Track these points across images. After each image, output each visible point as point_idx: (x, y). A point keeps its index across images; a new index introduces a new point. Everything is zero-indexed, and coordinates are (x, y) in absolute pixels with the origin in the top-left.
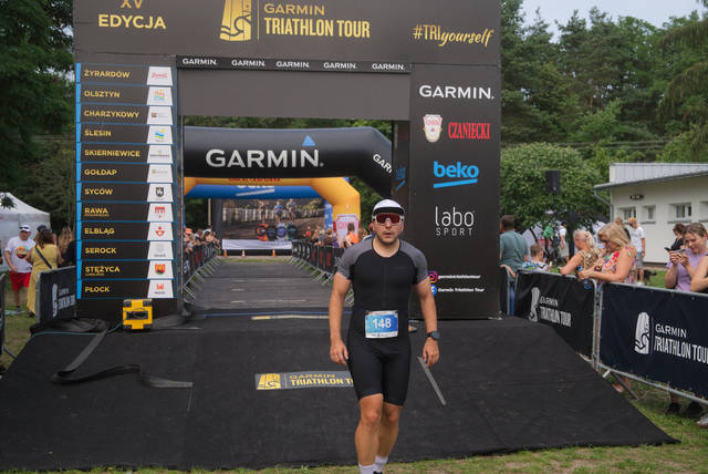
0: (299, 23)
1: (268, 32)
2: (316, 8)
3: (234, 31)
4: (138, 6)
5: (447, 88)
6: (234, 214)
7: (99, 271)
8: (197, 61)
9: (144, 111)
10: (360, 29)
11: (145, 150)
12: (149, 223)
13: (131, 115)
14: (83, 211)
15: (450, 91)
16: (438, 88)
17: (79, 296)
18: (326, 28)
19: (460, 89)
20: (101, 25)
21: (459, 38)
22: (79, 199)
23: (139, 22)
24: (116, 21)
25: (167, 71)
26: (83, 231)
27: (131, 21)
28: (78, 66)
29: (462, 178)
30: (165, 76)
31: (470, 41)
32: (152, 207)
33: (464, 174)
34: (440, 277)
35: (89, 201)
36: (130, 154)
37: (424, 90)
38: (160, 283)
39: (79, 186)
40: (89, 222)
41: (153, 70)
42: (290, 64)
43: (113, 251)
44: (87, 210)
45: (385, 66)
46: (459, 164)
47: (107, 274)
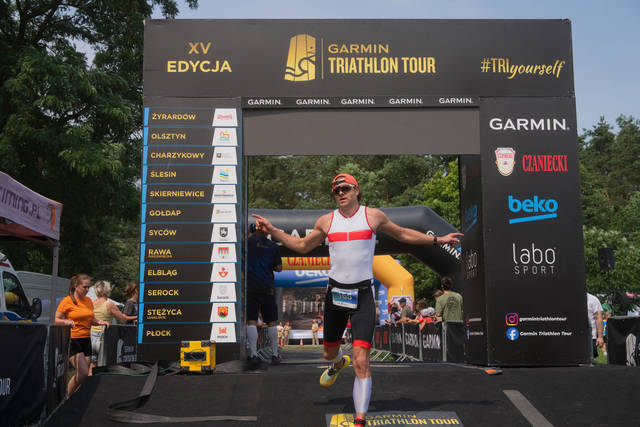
0: (363, 62)
1: (332, 71)
2: (380, 46)
3: (298, 72)
4: (205, 52)
5: (519, 120)
6: (293, 306)
7: (160, 313)
8: (262, 102)
9: (209, 152)
10: (427, 65)
11: (209, 190)
12: (212, 264)
13: (196, 156)
14: (147, 252)
15: (522, 123)
16: (509, 121)
17: (140, 341)
18: (391, 65)
19: (533, 121)
20: (169, 70)
21: (529, 70)
22: (143, 241)
23: (205, 66)
24: (183, 66)
25: (233, 112)
26: (146, 272)
27: (198, 67)
28: (147, 111)
29: (540, 213)
30: (230, 117)
31: (541, 73)
32: (216, 248)
33: (541, 208)
34: (521, 320)
35: (153, 243)
36: (195, 194)
37: (494, 124)
38: (223, 326)
39: (143, 228)
40: (152, 263)
41: (218, 112)
42: (355, 101)
43: (176, 293)
44: (150, 252)
45: (453, 100)
46: (536, 198)
47: (169, 317)
